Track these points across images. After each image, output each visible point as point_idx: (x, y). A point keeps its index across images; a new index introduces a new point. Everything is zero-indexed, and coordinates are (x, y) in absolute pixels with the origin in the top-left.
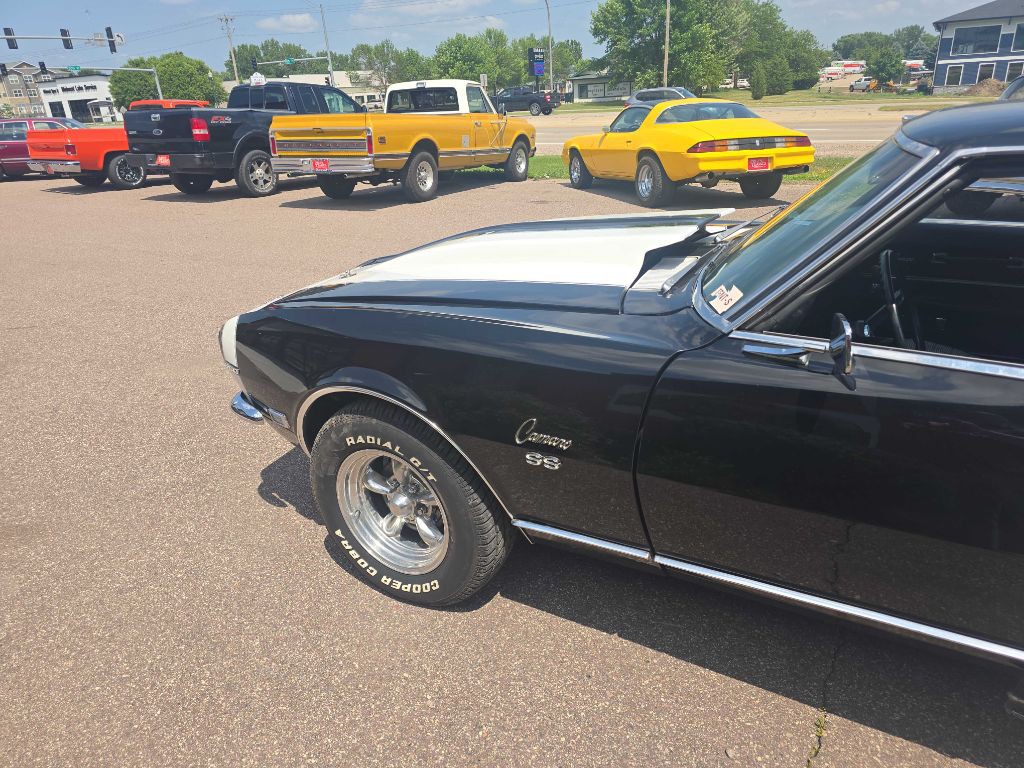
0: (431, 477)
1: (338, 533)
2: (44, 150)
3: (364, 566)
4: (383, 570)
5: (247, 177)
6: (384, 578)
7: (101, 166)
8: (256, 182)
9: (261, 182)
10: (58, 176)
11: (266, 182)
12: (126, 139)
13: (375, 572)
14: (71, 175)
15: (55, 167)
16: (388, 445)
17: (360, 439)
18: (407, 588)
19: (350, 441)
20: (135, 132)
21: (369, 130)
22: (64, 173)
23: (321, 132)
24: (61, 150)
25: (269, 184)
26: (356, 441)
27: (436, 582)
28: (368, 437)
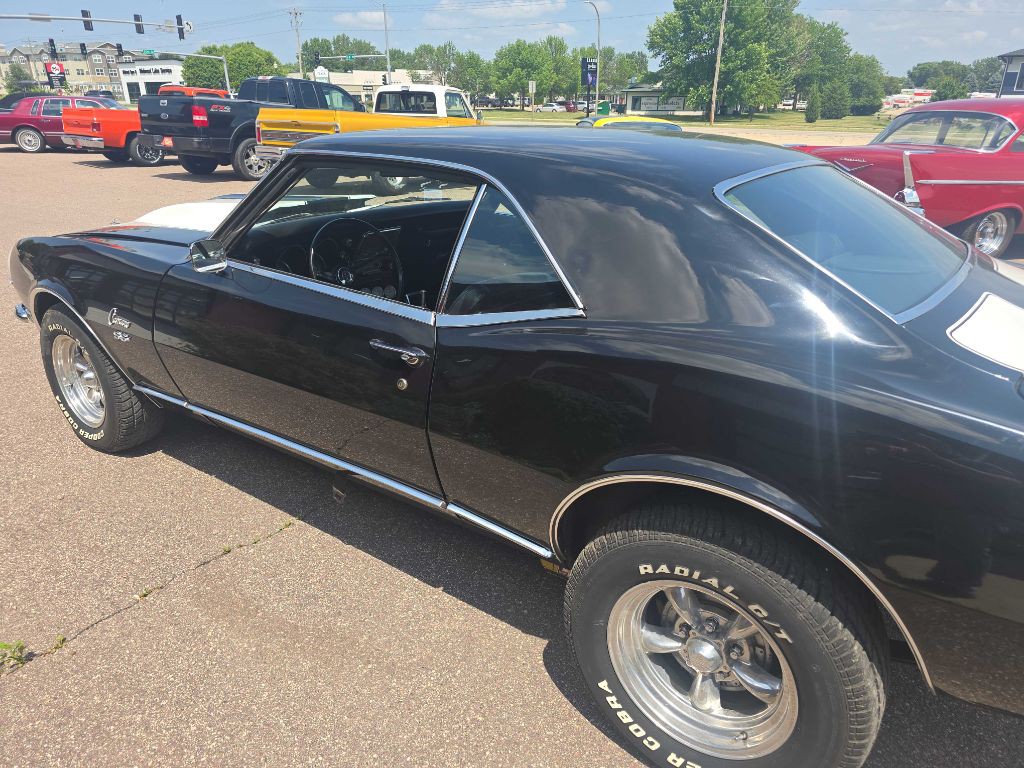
2: (74, 126)
5: (243, 163)
7: (122, 143)
8: (251, 167)
9: (256, 168)
10: (84, 150)
11: (260, 168)
12: (139, 121)
14: (97, 151)
15: (83, 142)
20: (146, 115)
21: (337, 126)
22: (90, 148)
23: (298, 125)
24: (88, 127)
25: (262, 170)
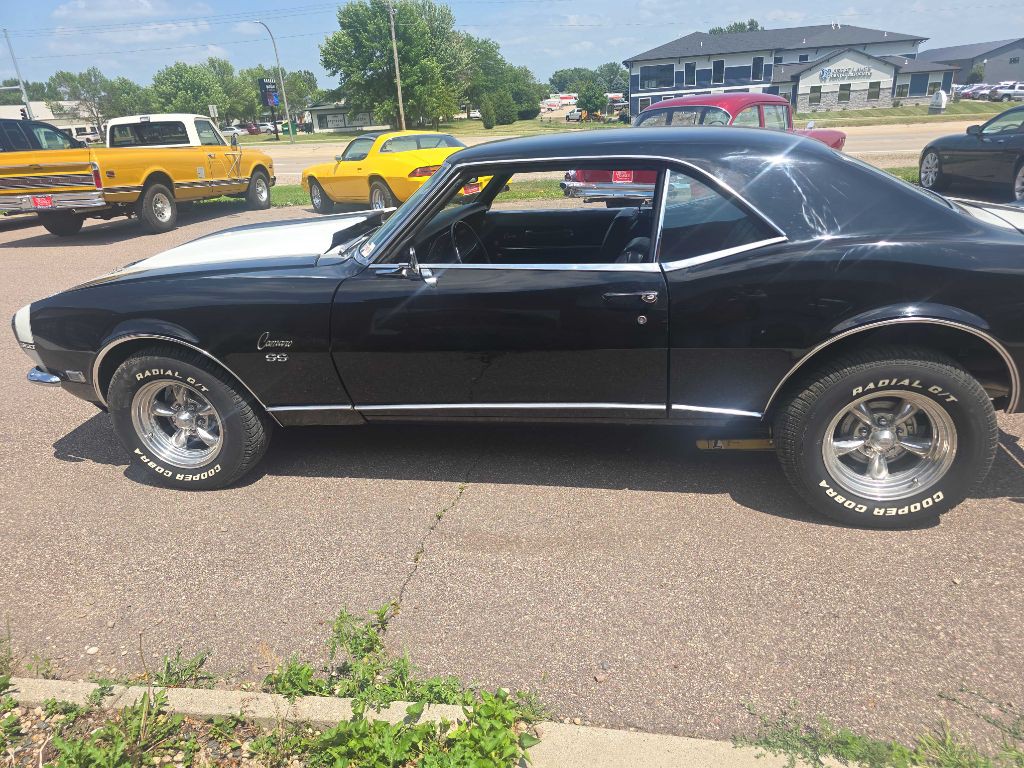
0: (204, 389)
1: (137, 451)
3: (161, 472)
4: (176, 470)
6: (179, 475)
13: (170, 473)
16: (169, 372)
17: (147, 373)
18: (197, 478)
19: (139, 377)
21: (94, 165)
23: (38, 168)
26: (143, 375)
27: (218, 466)
28: (153, 371)
